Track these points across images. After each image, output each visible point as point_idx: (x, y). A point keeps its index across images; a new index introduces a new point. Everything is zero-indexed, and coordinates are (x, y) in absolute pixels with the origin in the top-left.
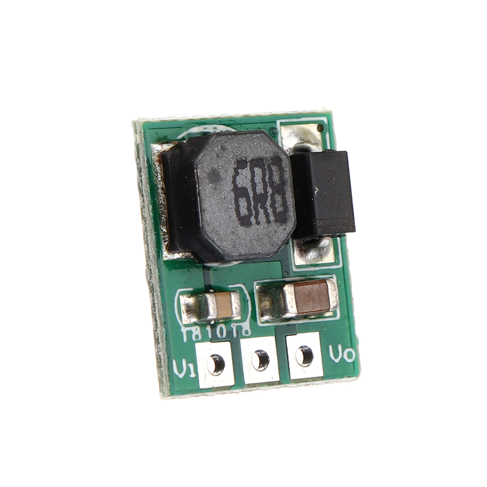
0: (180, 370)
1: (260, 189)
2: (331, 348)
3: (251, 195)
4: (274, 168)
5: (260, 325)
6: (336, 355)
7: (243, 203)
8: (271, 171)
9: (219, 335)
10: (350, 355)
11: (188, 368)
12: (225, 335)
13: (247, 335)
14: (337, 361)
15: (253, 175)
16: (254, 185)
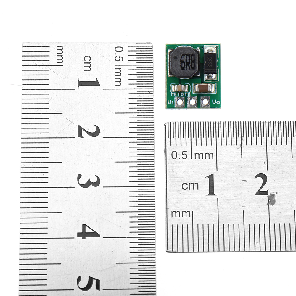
0: (170, 103)
1: (188, 62)
2: (213, 100)
3: (185, 62)
5: (193, 93)
6: (214, 102)
7: (183, 64)
8: (191, 58)
9: (181, 95)
10: (218, 102)
11: (172, 102)
12: (183, 95)
13: (189, 96)
14: (214, 104)
15: (186, 58)
16: (186, 60)
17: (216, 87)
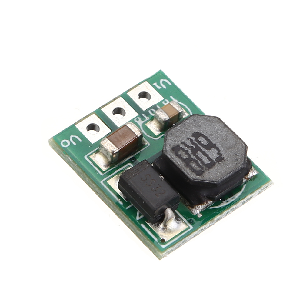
0: (164, 82)
2: (80, 140)
4: (199, 169)
6: (74, 139)
9: (153, 110)
11: (160, 85)
12: (150, 112)
13: (137, 118)
14: (71, 137)
15: (209, 158)
16: (204, 154)
17: (96, 168)
